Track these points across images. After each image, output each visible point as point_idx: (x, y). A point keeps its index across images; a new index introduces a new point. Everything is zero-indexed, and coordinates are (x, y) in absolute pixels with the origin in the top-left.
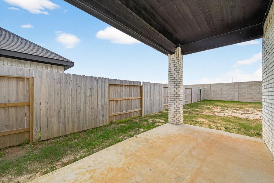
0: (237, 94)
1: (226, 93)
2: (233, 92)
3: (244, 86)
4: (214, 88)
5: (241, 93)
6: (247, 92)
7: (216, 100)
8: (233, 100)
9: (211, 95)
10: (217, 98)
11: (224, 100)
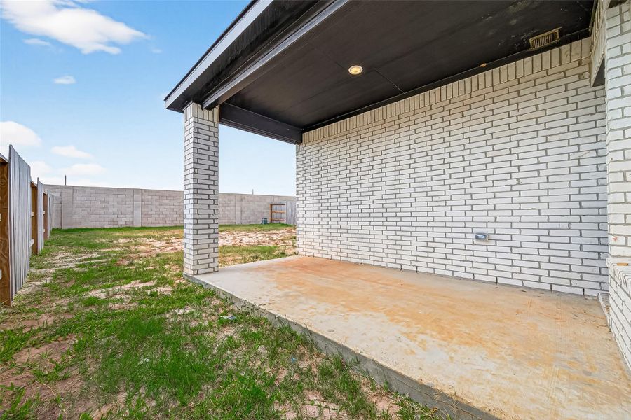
0: (138, 213)
1: (115, 210)
2: (131, 209)
3: (150, 197)
4: (84, 199)
5: (146, 210)
6: (155, 209)
7: (89, 227)
8: (131, 226)
9: (75, 216)
10: (92, 223)
11: (112, 226)
